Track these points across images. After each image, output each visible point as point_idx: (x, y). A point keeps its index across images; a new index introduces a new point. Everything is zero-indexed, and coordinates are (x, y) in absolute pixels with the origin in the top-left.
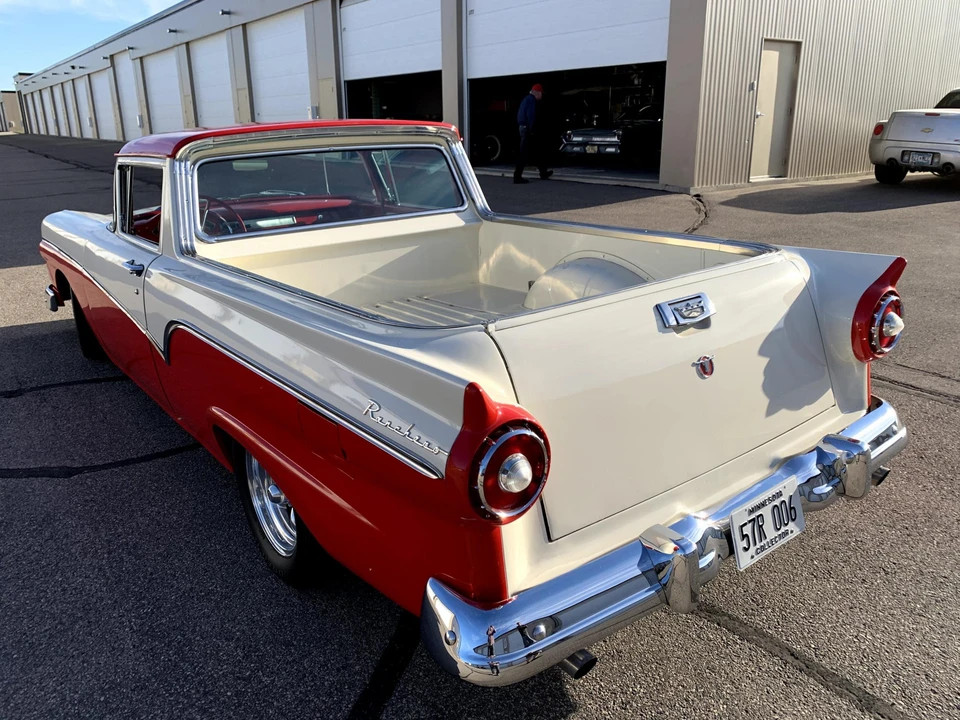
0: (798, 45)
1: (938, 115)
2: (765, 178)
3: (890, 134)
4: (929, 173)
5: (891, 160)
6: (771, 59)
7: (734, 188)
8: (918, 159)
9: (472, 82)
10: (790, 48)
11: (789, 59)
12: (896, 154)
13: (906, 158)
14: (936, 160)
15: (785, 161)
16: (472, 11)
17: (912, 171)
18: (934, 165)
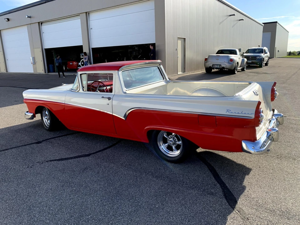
0: (185, 39)
1: (219, 56)
2: (181, 73)
3: (209, 60)
4: (217, 70)
5: (210, 67)
6: (180, 42)
7: (175, 76)
8: (216, 66)
9: (92, 49)
10: (183, 39)
11: (183, 42)
12: (211, 65)
13: (213, 66)
14: (220, 66)
15: (185, 68)
16: (92, 29)
17: (214, 69)
18: (220, 68)
